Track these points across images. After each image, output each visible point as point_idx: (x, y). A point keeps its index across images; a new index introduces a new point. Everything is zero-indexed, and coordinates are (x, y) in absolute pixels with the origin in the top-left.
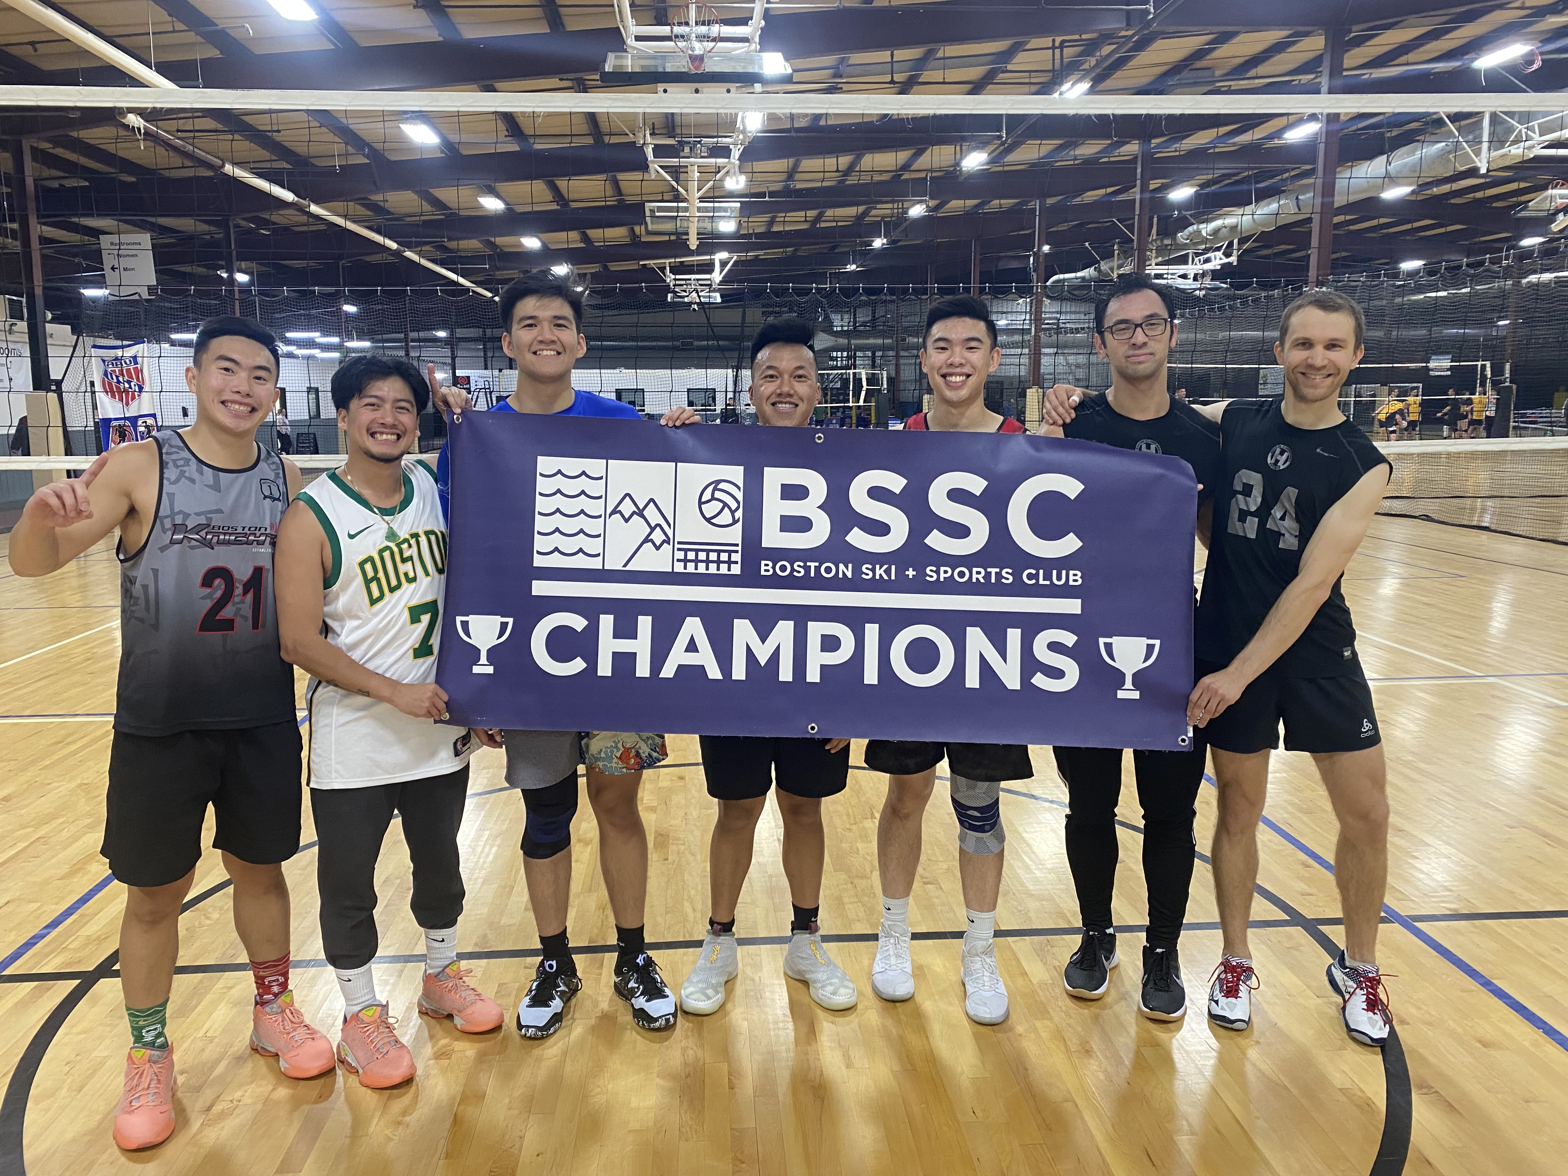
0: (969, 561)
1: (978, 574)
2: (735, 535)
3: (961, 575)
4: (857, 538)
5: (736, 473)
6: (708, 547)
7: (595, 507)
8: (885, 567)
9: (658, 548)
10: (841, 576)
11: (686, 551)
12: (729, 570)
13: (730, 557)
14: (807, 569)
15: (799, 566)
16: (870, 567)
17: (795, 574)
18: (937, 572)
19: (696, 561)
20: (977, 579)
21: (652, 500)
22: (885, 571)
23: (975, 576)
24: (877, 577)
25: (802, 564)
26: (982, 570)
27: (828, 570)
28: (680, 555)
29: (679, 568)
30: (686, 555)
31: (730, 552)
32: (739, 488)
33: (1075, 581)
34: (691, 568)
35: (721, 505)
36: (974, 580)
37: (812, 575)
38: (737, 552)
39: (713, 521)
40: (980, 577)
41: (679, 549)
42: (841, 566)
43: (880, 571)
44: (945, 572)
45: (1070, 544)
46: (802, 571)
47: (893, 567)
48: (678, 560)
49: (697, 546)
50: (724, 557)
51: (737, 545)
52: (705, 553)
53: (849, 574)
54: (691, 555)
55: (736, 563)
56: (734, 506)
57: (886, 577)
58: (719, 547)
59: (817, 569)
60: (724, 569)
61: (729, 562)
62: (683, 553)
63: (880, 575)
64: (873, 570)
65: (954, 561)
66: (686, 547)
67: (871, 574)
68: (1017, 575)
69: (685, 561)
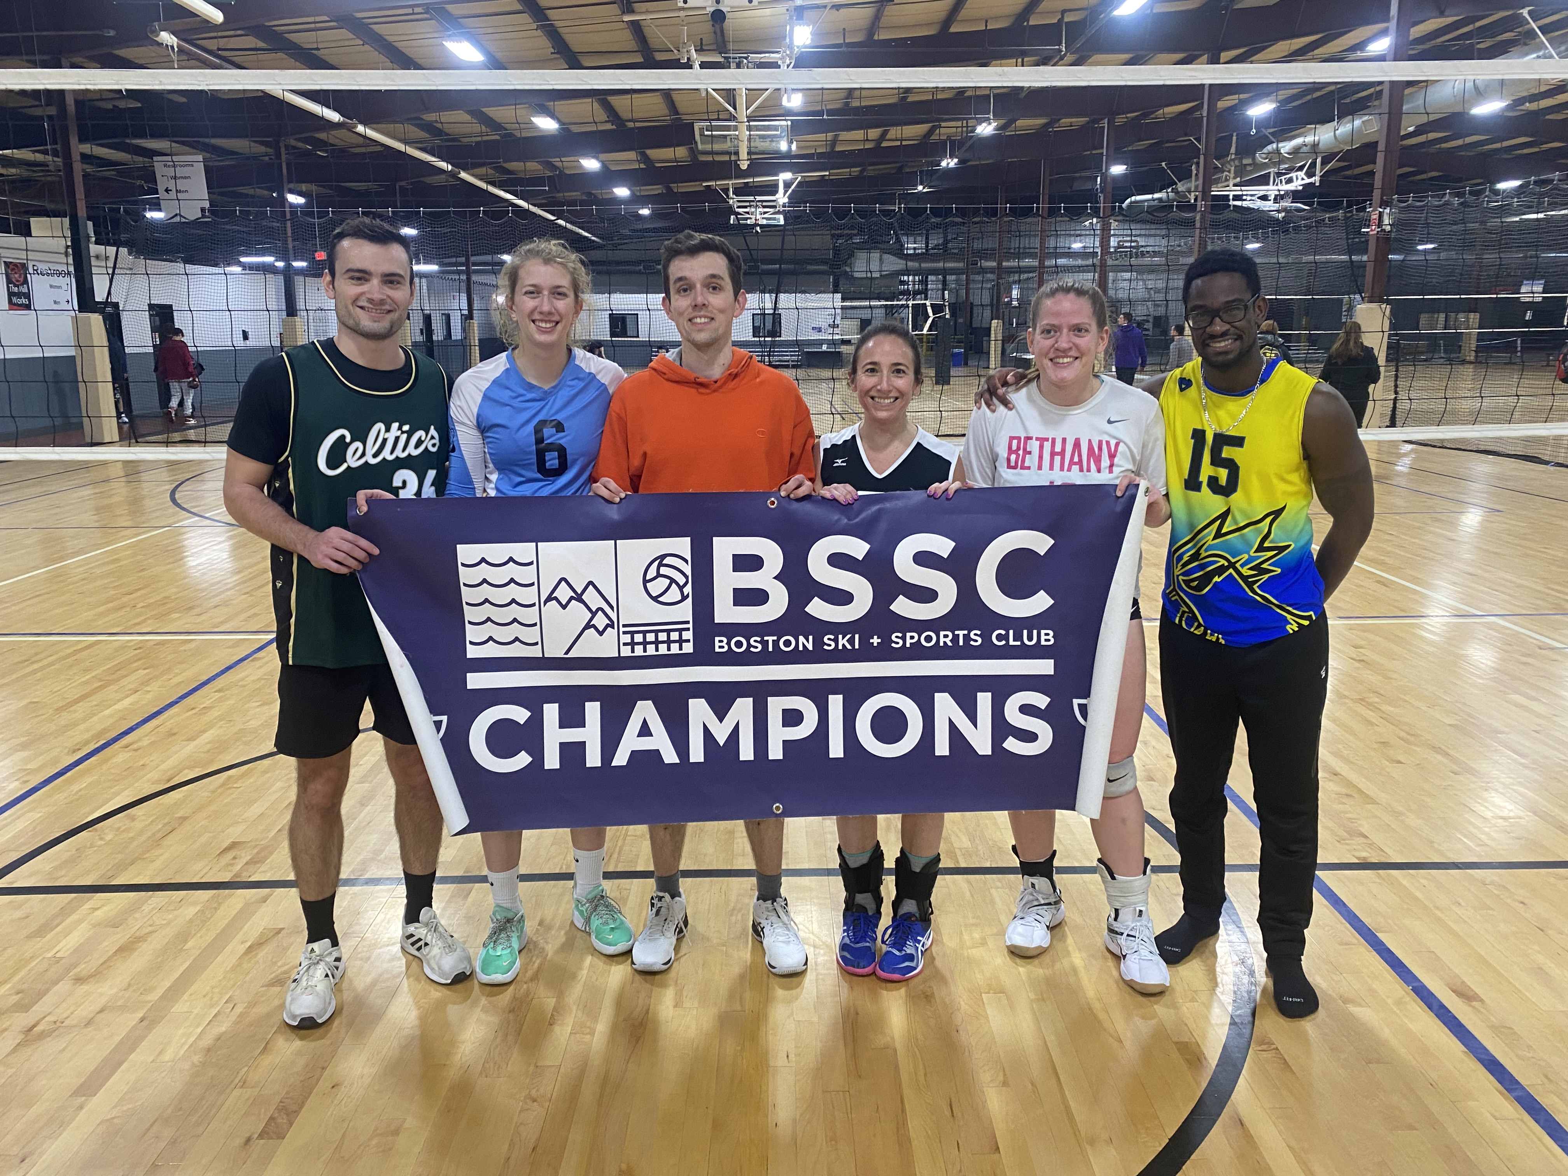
0: (935, 625)
1: (945, 638)
2: (685, 612)
3: (928, 639)
4: (818, 608)
5: (683, 545)
6: (655, 627)
7: (528, 596)
8: (849, 636)
9: (601, 633)
10: (801, 648)
11: (632, 633)
12: (681, 649)
13: (680, 636)
14: (765, 644)
15: (755, 641)
16: (832, 637)
17: (752, 649)
18: (904, 638)
19: (645, 643)
20: (945, 642)
21: (591, 583)
22: (847, 641)
23: (942, 640)
24: (840, 647)
25: (759, 639)
26: (950, 634)
27: (787, 643)
28: (627, 638)
29: (626, 652)
30: (632, 638)
31: (680, 631)
32: (686, 561)
33: (1047, 640)
34: (639, 651)
35: (668, 581)
36: (942, 644)
37: (770, 649)
38: (688, 629)
39: (659, 599)
40: (948, 640)
41: (624, 633)
42: (801, 639)
43: (843, 641)
44: (911, 638)
45: (1041, 602)
46: (760, 647)
47: (857, 636)
48: (625, 644)
49: (644, 628)
50: (675, 636)
51: (688, 622)
52: (653, 634)
53: (810, 647)
54: (639, 638)
55: (688, 641)
56: (681, 580)
57: (849, 647)
58: (667, 627)
59: (776, 643)
60: (675, 649)
61: (681, 641)
62: (629, 636)
63: (844, 645)
64: (836, 641)
65: (920, 626)
66: (632, 629)
67: (833, 644)
68: (986, 637)
69: (633, 644)
